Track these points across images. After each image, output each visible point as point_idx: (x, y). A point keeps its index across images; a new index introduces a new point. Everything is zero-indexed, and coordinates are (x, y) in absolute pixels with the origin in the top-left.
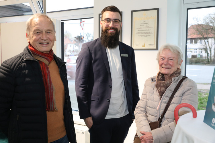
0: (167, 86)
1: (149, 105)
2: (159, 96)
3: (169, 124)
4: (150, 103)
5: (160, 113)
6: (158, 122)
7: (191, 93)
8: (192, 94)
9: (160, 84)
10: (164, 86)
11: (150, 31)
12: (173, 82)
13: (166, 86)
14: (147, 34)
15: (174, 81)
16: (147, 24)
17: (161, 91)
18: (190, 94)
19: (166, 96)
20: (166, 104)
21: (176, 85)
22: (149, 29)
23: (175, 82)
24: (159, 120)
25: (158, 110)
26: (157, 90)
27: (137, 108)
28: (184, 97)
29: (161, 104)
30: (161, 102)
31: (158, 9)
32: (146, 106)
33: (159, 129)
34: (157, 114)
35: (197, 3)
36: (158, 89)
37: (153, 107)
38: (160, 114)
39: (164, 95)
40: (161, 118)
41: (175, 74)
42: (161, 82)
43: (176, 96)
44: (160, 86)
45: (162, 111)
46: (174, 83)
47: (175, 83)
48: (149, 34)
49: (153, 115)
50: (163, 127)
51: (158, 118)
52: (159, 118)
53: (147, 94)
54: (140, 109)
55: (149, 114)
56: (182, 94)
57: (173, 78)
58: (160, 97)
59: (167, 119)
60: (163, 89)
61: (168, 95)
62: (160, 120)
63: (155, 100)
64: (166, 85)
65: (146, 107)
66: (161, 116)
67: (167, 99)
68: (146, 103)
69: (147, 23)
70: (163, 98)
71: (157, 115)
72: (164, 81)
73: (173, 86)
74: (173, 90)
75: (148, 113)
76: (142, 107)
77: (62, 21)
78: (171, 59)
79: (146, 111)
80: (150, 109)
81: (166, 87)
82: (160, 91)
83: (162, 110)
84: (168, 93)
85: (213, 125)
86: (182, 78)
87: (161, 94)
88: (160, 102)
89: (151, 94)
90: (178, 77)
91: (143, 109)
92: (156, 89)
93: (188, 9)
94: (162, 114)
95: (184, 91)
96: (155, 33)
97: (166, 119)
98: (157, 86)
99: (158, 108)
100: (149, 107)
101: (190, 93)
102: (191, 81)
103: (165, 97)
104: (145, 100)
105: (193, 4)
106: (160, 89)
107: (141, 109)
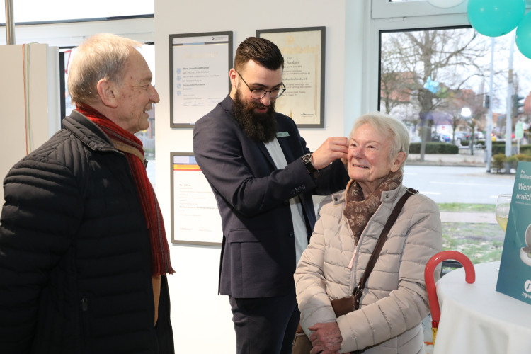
0: (370, 212)
1: (329, 258)
2: (353, 237)
3: (378, 302)
4: (332, 254)
5: (355, 275)
6: (352, 297)
7: (427, 227)
8: (428, 230)
9: (355, 207)
10: (363, 212)
11: (304, 82)
12: (385, 202)
13: (368, 211)
14: (298, 90)
15: (386, 200)
16: (297, 65)
17: (356, 225)
18: (424, 231)
19: (368, 236)
20: (370, 255)
21: (392, 209)
22: (303, 76)
23: (388, 202)
24: (354, 293)
25: (351, 270)
26: (347, 224)
27: (302, 266)
28: (410, 238)
29: (357, 256)
30: (358, 252)
31: (323, 29)
32: (323, 260)
33: (355, 312)
34: (349, 278)
35: (402, 19)
36: (350, 220)
37: (340, 264)
38: (355, 279)
39: (365, 235)
40: (360, 288)
41: (388, 184)
42: (357, 203)
43: (392, 235)
44: (354, 213)
45: (360, 273)
46: (386, 204)
47: (390, 205)
48: (303, 90)
49: (339, 283)
50: (363, 308)
51: (352, 289)
52: (356, 288)
53: (324, 233)
54: (307, 269)
55: (330, 279)
56: (406, 230)
57: (383, 193)
58: (355, 239)
59: (373, 290)
60: (361, 218)
61: (373, 234)
62: (358, 293)
63: (343, 245)
64: (368, 208)
65: (323, 264)
66: (360, 284)
67: (370, 244)
68: (324, 254)
69: (296, 62)
70: (362, 240)
71: (349, 282)
72: (363, 200)
73: (384, 212)
74: (385, 220)
75: (328, 277)
76: (312, 264)
77: (61, 48)
78: (371, 147)
79: (322, 273)
80: (332, 267)
81: (369, 215)
82: (353, 224)
83: (361, 269)
84: (374, 228)
85: (526, 296)
86: (404, 193)
87: (358, 231)
88: (355, 251)
89: (333, 233)
90: (394, 191)
91: (316, 269)
92: (344, 220)
93: (381, 32)
94: (361, 278)
95: (410, 222)
96: (316, 86)
97: (370, 290)
98: (347, 214)
99: (350, 266)
100: (331, 263)
101: (425, 227)
102: (424, 199)
103: (366, 238)
104: (321, 247)
105: (394, 20)
106: (354, 220)
107: (309, 267)
